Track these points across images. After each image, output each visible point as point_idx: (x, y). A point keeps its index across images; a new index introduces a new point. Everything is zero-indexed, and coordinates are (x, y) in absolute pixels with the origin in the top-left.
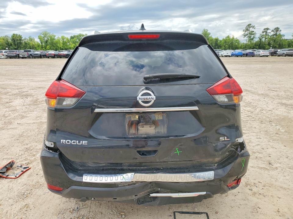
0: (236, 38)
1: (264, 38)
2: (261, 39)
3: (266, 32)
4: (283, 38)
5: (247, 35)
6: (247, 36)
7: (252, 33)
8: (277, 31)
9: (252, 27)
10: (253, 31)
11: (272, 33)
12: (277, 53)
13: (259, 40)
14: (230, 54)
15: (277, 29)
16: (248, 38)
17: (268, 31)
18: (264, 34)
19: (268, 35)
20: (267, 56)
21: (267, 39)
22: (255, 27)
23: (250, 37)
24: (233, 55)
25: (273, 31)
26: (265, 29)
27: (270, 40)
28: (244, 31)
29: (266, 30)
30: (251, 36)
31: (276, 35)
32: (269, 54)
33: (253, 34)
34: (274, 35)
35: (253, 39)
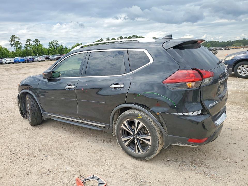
0: (4, 47)
1: (29, 47)
2: (26, 48)
3: (29, 42)
4: (43, 47)
5: (14, 44)
6: (14, 46)
7: (17, 43)
8: (37, 42)
9: (16, 38)
10: (19, 42)
11: (34, 43)
12: (49, 58)
13: (25, 49)
14: (13, 61)
15: (37, 40)
16: (15, 47)
17: (31, 42)
18: (28, 44)
19: (32, 45)
20: (44, 61)
21: (31, 48)
22: (19, 38)
23: (16, 46)
24: (16, 62)
25: (34, 42)
26: (27, 40)
27: (34, 48)
28: (10, 41)
29: (29, 41)
30: (18, 46)
31: (37, 44)
32: (45, 59)
33: (19, 44)
34: (35, 45)
35: (20, 48)
